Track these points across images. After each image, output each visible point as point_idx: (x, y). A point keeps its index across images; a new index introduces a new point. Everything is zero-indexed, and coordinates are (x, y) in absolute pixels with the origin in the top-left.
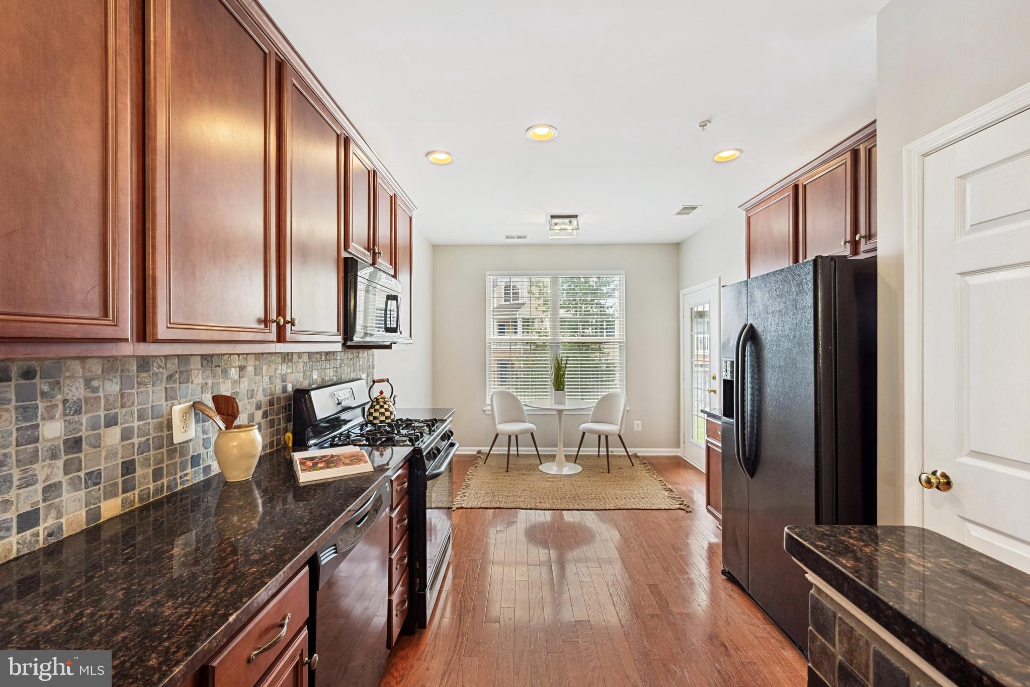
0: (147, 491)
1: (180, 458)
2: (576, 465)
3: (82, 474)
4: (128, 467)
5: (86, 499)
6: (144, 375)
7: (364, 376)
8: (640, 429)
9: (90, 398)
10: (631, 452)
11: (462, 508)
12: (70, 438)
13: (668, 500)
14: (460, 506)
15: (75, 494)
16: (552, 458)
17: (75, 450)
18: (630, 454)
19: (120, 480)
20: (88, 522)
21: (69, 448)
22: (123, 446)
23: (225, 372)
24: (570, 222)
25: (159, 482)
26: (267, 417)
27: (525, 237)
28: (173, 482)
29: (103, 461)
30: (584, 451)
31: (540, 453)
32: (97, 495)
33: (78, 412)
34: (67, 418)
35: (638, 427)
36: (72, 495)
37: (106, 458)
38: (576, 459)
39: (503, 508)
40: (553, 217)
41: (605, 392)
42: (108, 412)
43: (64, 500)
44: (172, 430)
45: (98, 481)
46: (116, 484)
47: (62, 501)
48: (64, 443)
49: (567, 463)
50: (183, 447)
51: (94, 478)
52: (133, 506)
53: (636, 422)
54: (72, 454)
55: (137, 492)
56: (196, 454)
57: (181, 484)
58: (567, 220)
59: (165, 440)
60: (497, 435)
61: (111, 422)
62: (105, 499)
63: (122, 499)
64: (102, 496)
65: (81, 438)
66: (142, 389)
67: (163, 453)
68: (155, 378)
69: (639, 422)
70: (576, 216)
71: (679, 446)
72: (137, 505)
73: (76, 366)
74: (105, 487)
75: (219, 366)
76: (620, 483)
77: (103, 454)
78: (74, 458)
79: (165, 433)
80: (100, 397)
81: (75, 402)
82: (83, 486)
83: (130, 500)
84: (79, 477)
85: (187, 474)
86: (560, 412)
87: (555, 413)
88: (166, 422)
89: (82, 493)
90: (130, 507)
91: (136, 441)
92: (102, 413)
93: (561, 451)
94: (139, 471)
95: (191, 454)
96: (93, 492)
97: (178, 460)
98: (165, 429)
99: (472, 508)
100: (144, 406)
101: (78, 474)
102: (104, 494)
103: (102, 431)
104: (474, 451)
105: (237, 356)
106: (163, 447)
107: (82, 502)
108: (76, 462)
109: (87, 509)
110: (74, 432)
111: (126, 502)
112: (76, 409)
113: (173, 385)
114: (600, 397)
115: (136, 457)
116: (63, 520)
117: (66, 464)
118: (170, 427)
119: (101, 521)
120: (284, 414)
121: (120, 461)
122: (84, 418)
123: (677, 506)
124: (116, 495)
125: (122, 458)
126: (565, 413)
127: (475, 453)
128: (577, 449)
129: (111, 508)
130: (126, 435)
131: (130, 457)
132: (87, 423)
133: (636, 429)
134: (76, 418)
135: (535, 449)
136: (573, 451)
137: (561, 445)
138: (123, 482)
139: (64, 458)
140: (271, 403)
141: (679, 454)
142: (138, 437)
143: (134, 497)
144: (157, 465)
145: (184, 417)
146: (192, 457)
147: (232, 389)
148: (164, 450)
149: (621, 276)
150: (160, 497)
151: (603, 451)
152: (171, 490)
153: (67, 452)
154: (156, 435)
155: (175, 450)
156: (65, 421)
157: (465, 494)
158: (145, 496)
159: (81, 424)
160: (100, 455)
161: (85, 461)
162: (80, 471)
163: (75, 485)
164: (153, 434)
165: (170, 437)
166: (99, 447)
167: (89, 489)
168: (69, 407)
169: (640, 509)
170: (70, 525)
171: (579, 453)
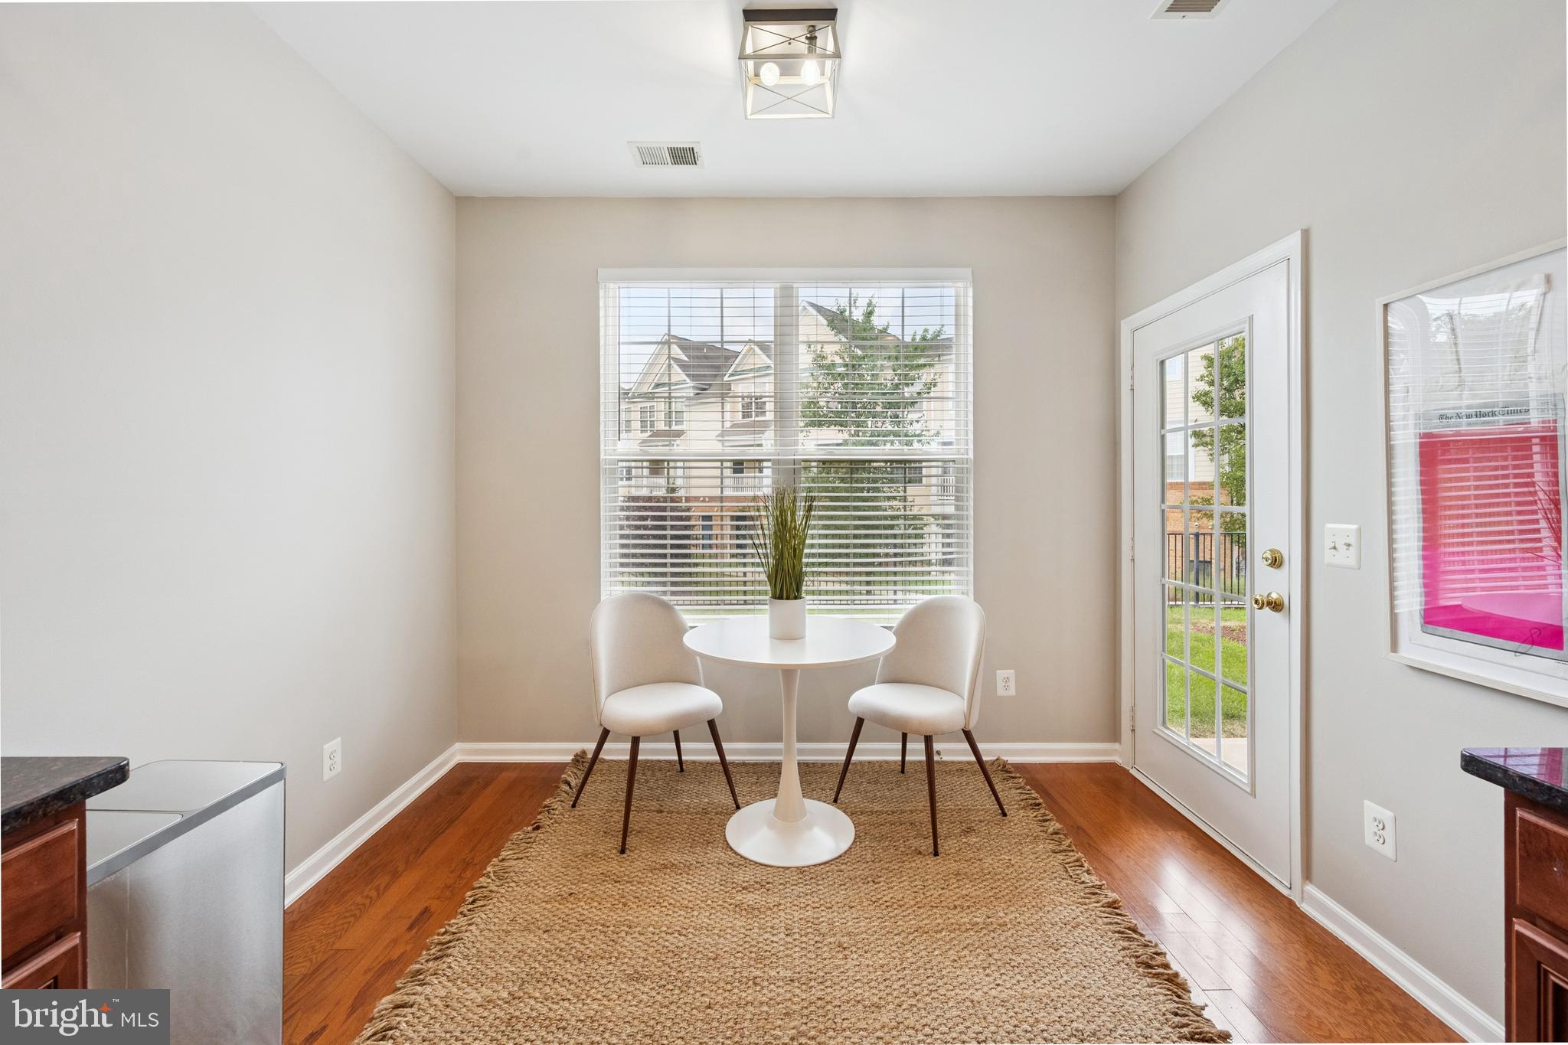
8: (1012, 691)
10: (989, 752)
18: (985, 758)
24: (812, 36)
31: (728, 758)
35: (1006, 687)
40: (751, 16)
53: (1001, 674)
58: (800, 28)
60: (607, 732)
69: (1010, 673)
70: (830, 14)
71: (1114, 735)
104: (567, 751)
127: (570, 760)
128: (846, 746)
133: (1001, 692)
135: (712, 745)
136: (834, 751)
141: (1116, 759)
149: (962, 283)
151: (915, 752)
171: (854, 758)
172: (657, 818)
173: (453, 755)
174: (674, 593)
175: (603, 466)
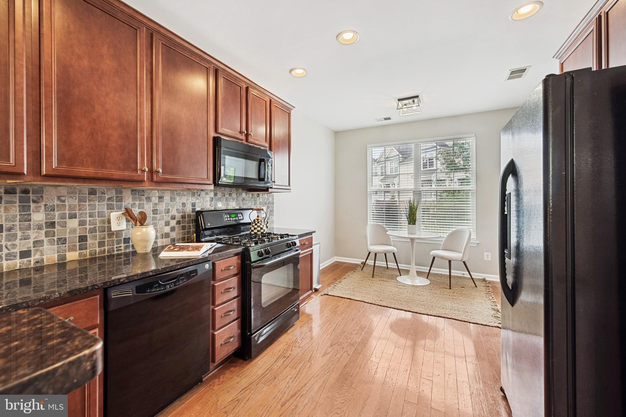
0: (94, 251)
1: (116, 238)
2: (428, 280)
3: (55, 238)
4: (83, 239)
5: (57, 250)
6: (93, 196)
7: (265, 208)
9: (60, 205)
10: (475, 275)
11: (327, 295)
12: (48, 222)
13: (491, 318)
14: (327, 293)
15: (51, 246)
16: (407, 272)
17: (51, 227)
18: (473, 277)
19: (78, 244)
20: (58, 260)
21: (48, 226)
22: (79, 228)
23: (149, 199)
24: (414, 101)
25: (103, 248)
26: (180, 224)
27: (389, 119)
28: (112, 249)
29: (68, 234)
30: (434, 270)
31: (399, 268)
32: (64, 249)
33: (53, 210)
34: (47, 212)
35: (487, 258)
36: (50, 247)
37: (69, 233)
38: (428, 275)
39: (353, 299)
40: (399, 100)
41: (455, 228)
42: (71, 212)
43: (45, 248)
44: (111, 224)
45: (65, 242)
46: (75, 246)
47: (44, 249)
48: (45, 223)
49: (418, 277)
50: (118, 233)
51: (62, 241)
52: (86, 257)
53: (485, 253)
54: (50, 229)
55: (88, 251)
56: (127, 237)
57: (117, 251)
58: (411, 101)
59: (106, 228)
60: (370, 253)
61: (73, 216)
62: (69, 251)
63: (79, 253)
64: (67, 250)
65: (54, 222)
66: (91, 203)
67: (105, 234)
68: (100, 199)
69: (489, 254)
70: (417, 97)
72: (88, 257)
73: (53, 190)
74: (69, 246)
75: (144, 195)
76: (455, 298)
77: (68, 231)
78: (51, 231)
79: (106, 225)
80: (66, 205)
81: (51, 206)
82: (56, 244)
83: (84, 254)
84: (54, 239)
85: (121, 247)
86: (412, 240)
87: (409, 240)
88: (107, 220)
89: (56, 246)
90: (84, 257)
91: (88, 227)
92: (67, 212)
93: (414, 268)
94: (89, 241)
95: (124, 237)
96: (62, 247)
97: (115, 238)
98: (106, 223)
99: (333, 296)
100: (93, 211)
101: (53, 238)
102: (68, 249)
103: (67, 220)
104: (359, 261)
105: (157, 191)
106: (105, 231)
107: (55, 251)
108: (52, 232)
109: (58, 254)
110: (51, 219)
111: (81, 255)
112: (52, 209)
113: (111, 203)
114: (450, 232)
115: (87, 234)
116: (44, 257)
117: (46, 233)
118: (109, 222)
119: (66, 261)
120: (193, 224)
121: (78, 235)
122: (57, 213)
123: (496, 325)
124: (76, 251)
125: (79, 234)
126: (416, 241)
127: (360, 263)
128: (429, 268)
129: (72, 256)
130: (82, 223)
131: (84, 234)
132: (58, 216)
134: (52, 213)
135: (395, 264)
136: (425, 269)
137: (413, 263)
138: (80, 245)
139: (45, 230)
140: (183, 217)
142: (89, 225)
143: (87, 253)
144: (101, 240)
145: (118, 219)
146: (124, 239)
147: (153, 207)
148: (106, 233)
149: (473, 138)
150: (103, 255)
152: (110, 253)
153: (46, 227)
154: (100, 225)
155: (113, 234)
156: (46, 214)
157: (335, 287)
158: (93, 253)
159: (55, 216)
160: (66, 231)
161: (57, 233)
162: (54, 236)
163: (51, 242)
164: (98, 225)
165: (110, 228)
166: (66, 227)
167: (59, 246)
168: (48, 208)
169: (459, 320)
170: (48, 260)
171: (431, 272)
172: (381, 274)
173: (334, 259)
174: (386, 225)
175: (368, 193)
